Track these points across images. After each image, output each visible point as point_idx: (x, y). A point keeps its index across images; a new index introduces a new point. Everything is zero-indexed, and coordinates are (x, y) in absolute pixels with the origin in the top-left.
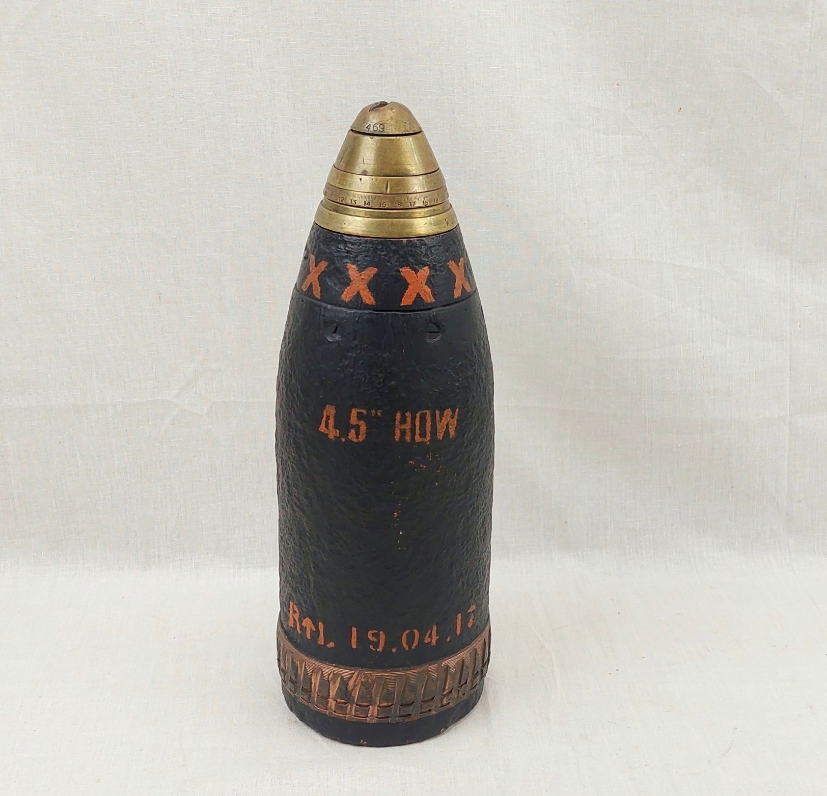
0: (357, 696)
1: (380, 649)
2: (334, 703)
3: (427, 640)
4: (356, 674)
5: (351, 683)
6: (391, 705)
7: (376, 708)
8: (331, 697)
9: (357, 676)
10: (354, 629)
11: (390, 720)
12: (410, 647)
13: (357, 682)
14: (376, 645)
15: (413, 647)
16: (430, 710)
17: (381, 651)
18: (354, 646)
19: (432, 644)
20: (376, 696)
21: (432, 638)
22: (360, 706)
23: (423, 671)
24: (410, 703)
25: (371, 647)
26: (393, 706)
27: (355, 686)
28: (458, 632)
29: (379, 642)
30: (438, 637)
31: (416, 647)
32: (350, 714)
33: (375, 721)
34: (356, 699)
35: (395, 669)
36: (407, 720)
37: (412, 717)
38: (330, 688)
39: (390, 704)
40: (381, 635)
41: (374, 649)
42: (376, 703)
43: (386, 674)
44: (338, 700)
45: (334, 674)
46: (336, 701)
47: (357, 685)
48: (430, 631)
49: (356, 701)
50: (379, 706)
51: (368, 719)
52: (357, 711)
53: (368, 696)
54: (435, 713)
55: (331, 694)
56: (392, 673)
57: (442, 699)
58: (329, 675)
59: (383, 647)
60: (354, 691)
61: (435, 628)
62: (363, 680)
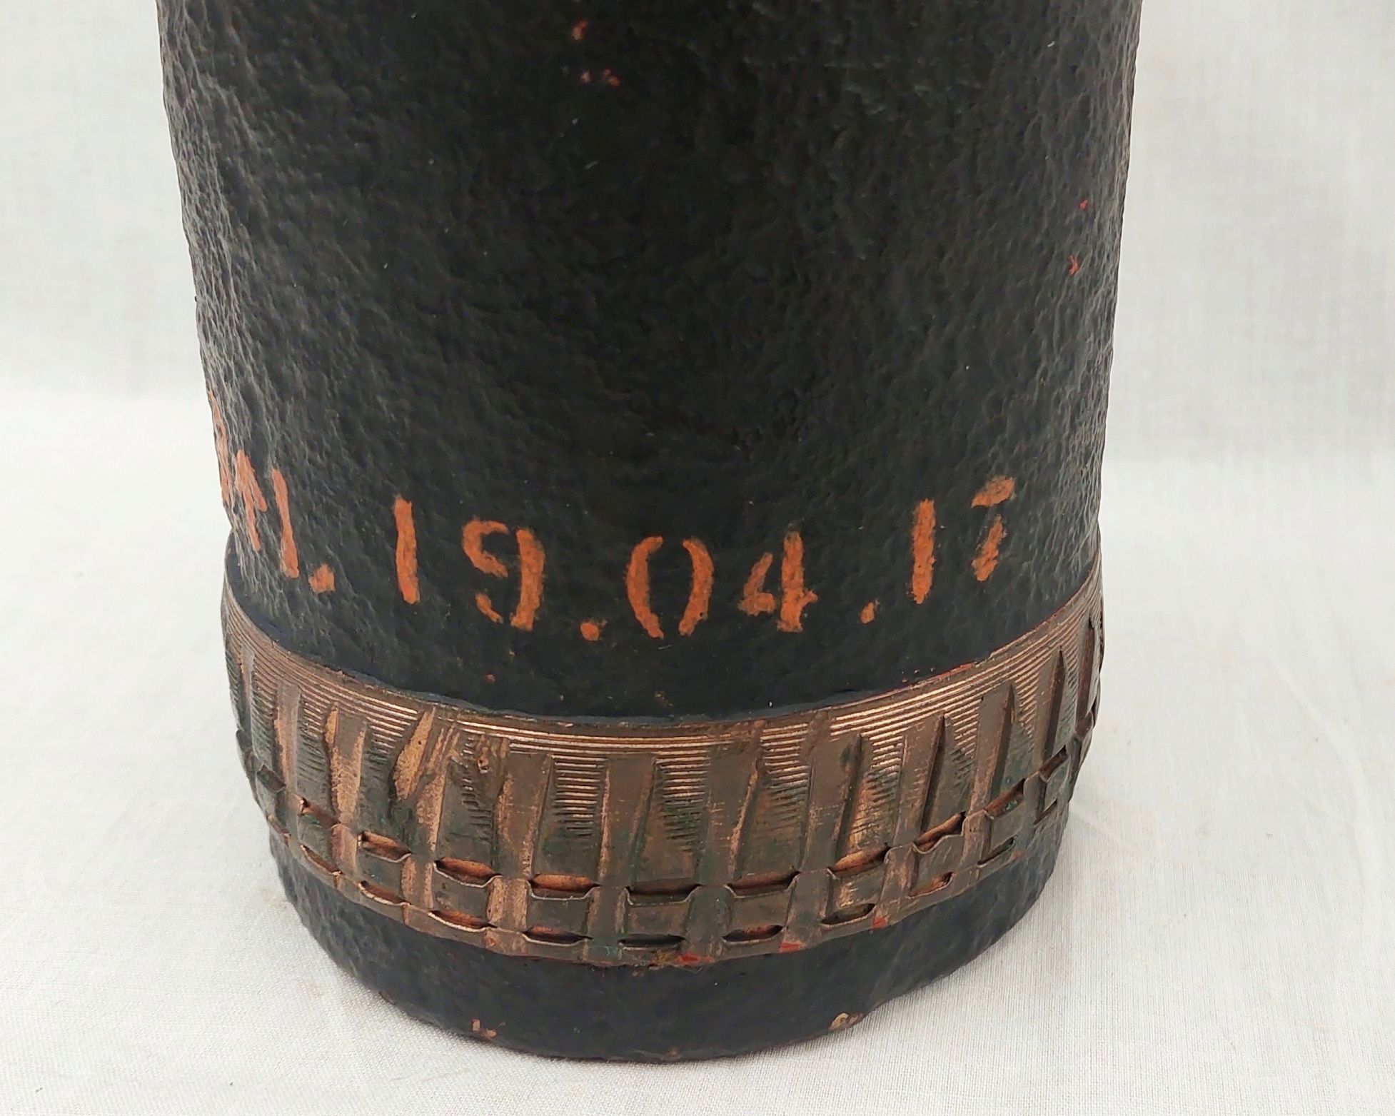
0: (435, 827)
1: (523, 619)
2: (354, 843)
3: (755, 602)
4: (426, 725)
5: (409, 763)
6: (588, 888)
7: (522, 890)
8: (342, 818)
9: (432, 737)
10: (402, 509)
11: (585, 952)
12: (670, 626)
13: (431, 765)
14: (506, 594)
15: (686, 626)
16: (776, 930)
17: (530, 627)
18: (411, 594)
19: (782, 626)
20: (517, 836)
21: (780, 596)
22: (456, 871)
23: (739, 747)
24: (674, 887)
25: (483, 602)
26: (596, 893)
27: (425, 778)
28: (921, 587)
29: (514, 579)
30: (813, 596)
31: (700, 626)
32: (419, 901)
33: (521, 945)
34: (433, 838)
35: (598, 721)
36: (663, 959)
37: (691, 949)
38: (335, 778)
39: (583, 880)
40: (523, 549)
41: (495, 617)
42: (518, 869)
43: (555, 739)
44: (374, 837)
45: (342, 714)
46: (365, 839)
47: (433, 776)
48: (768, 559)
49: (433, 848)
50: (534, 885)
51: (491, 934)
52: (441, 895)
53: (480, 833)
54: (800, 944)
55: (341, 803)
56: (583, 741)
57: (832, 890)
58: (326, 717)
59: (537, 611)
60: (421, 802)
61: (794, 547)
62: (455, 755)
